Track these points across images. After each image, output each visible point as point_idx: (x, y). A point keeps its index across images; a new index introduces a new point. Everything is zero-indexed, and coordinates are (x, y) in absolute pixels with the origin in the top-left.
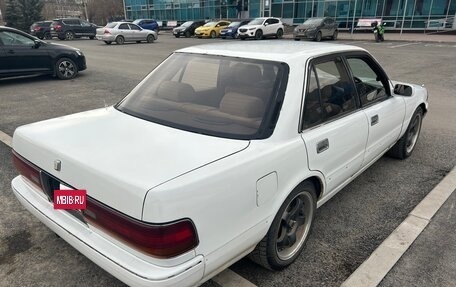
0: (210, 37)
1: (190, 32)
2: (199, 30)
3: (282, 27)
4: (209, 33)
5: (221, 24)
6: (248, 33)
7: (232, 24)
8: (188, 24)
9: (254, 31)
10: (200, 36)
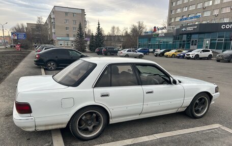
0: (172, 57)
1: (162, 55)
2: (167, 53)
3: (212, 54)
4: (171, 55)
5: (178, 51)
6: (191, 56)
7: (184, 52)
8: (162, 51)
9: (194, 55)
10: (167, 56)
